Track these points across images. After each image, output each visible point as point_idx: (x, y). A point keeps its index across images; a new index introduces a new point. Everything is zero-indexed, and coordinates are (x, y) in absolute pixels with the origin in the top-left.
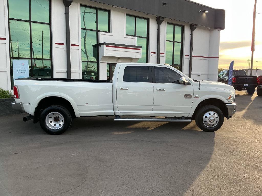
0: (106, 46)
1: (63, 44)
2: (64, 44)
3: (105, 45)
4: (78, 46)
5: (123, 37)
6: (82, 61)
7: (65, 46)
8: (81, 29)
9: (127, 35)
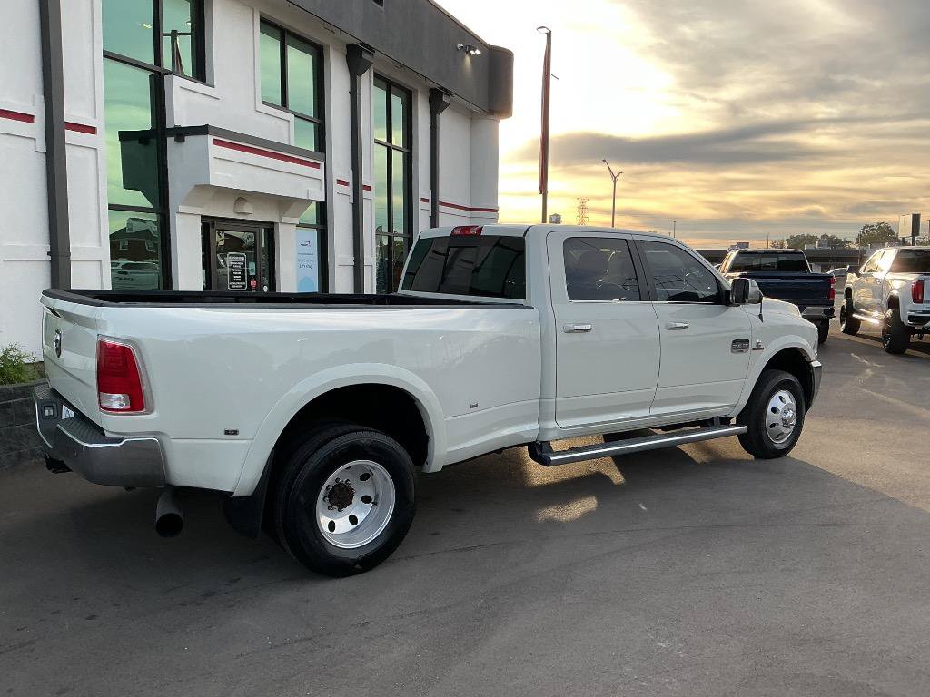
0: (217, 142)
1: (29, 118)
2: (36, 119)
3: (210, 139)
4: (92, 130)
5: (252, 107)
6: (111, 207)
7: (37, 129)
8: (104, 56)
9: (264, 102)
